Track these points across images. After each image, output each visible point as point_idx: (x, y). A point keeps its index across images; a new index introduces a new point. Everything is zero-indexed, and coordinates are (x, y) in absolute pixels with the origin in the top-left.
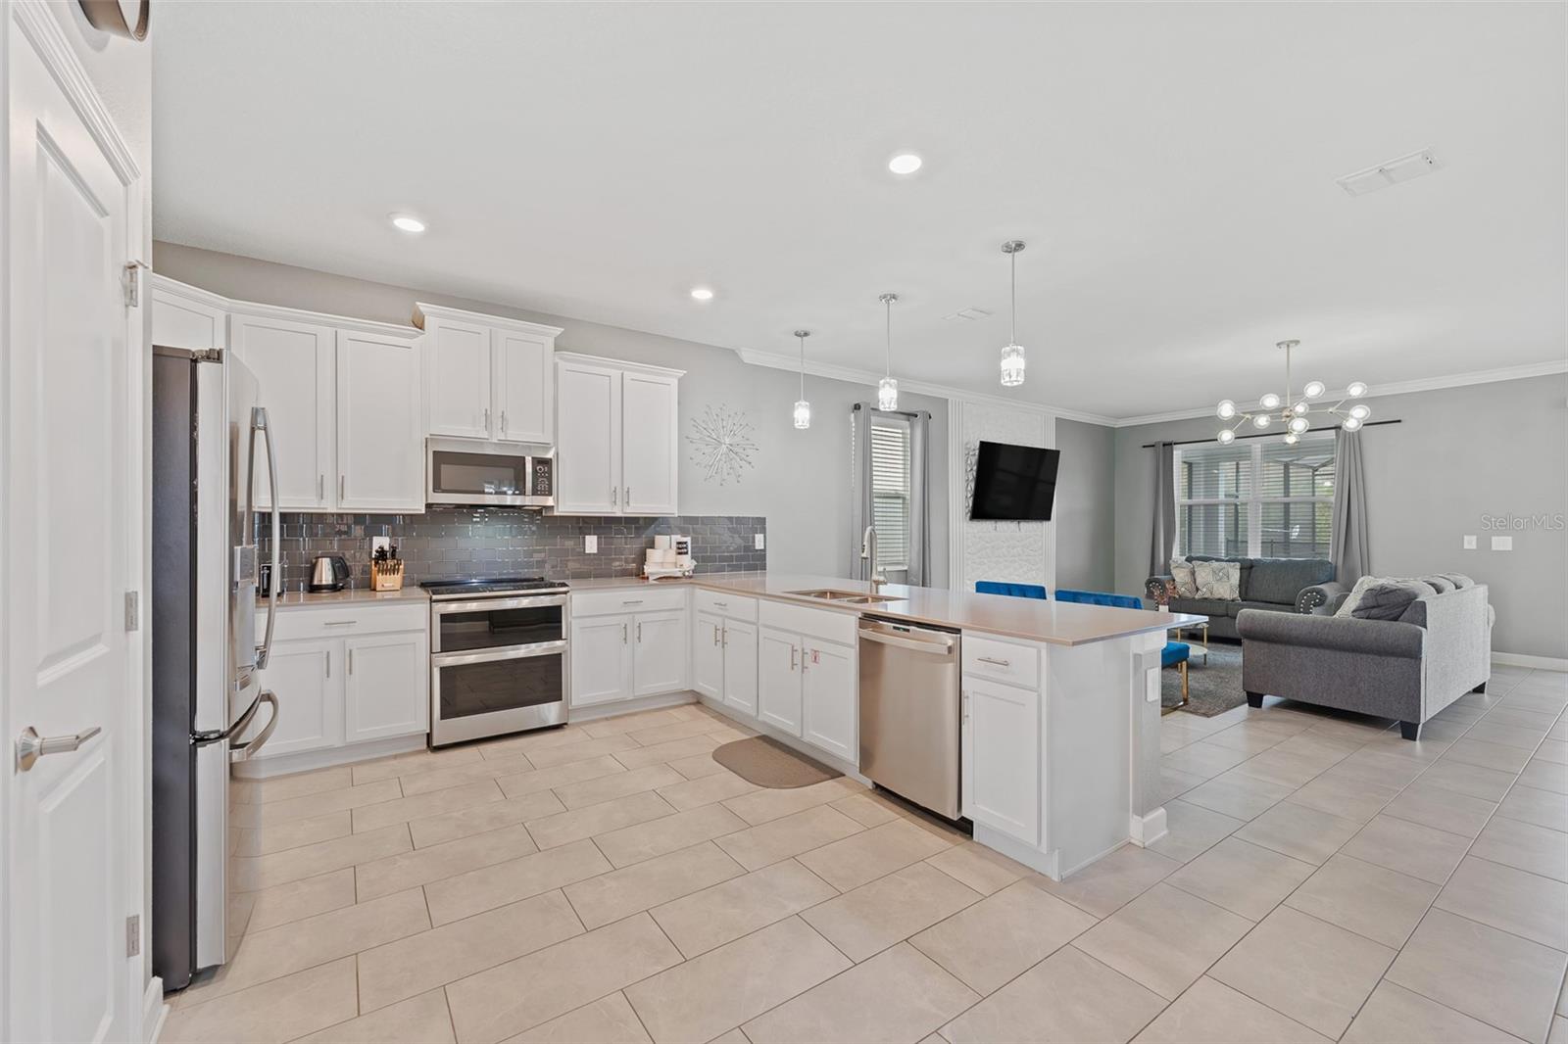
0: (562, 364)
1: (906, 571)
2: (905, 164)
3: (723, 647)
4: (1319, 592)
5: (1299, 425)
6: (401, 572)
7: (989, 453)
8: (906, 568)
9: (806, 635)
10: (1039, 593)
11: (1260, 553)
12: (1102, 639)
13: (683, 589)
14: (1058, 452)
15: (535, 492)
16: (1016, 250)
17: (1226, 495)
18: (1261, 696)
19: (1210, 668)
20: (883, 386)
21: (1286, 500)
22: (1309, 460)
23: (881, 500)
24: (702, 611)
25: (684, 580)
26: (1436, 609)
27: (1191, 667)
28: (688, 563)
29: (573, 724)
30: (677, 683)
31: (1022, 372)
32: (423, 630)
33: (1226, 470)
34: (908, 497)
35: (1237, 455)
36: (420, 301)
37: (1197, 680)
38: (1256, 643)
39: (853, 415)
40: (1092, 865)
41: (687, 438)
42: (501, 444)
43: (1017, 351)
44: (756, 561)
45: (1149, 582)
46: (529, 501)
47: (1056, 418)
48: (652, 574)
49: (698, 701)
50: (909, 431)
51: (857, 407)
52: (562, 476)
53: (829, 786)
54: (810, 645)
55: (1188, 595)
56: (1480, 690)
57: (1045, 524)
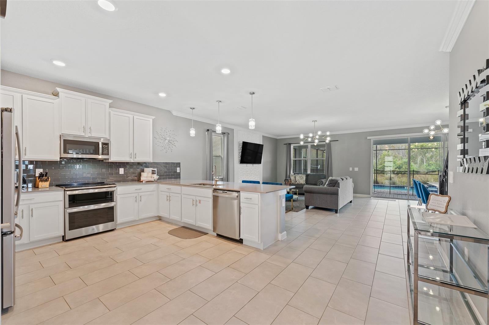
0: (112, 113)
1: (222, 178)
2: (226, 71)
3: (170, 201)
4: (322, 181)
5: (316, 141)
6: (49, 181)
7: (245, 144)
8: (222, 177)
9: (197, 196)
10: (258, 182)
11: (310, 172)
12: (272, 191)
13: (155, 185)
14: (263, 145)
15: (103, 154)
16: (252, 94)
17: (304, 157)
18: (308, 206)
19: (298, 201)
20: (218, 126)
21: (317, 159)
22: (321, 149)
23: (215, 158)
24: (161, 191)
25: (155, 182)
26: (341, 184)
27: (294, 201)
28: (156, 177)
29: (118, 229)
30: (154, 214)
31: (254, 126)
32: (62, 201)
33: (303, 151)
34: (223, 157)
35: (306, 147)
36: (57, 87)
37: (295, 204)
38: (307, 194)
39: (207, 133)
40: (270, 246)
41: (155, 137)
42: (89, 138)
43: (253, 120)
44: (177, 176)
45: (285, 180)
46: (100, 157)
47: (263, 136)
48: (144, 180)
49: (160, 219)
50: (223, 138)
51: (208, 130)
52: (113, 149)
53: (204, 237)
54: (198, 198)
55: (294, 183)
56: (351, 202)
57: (260, 165)
